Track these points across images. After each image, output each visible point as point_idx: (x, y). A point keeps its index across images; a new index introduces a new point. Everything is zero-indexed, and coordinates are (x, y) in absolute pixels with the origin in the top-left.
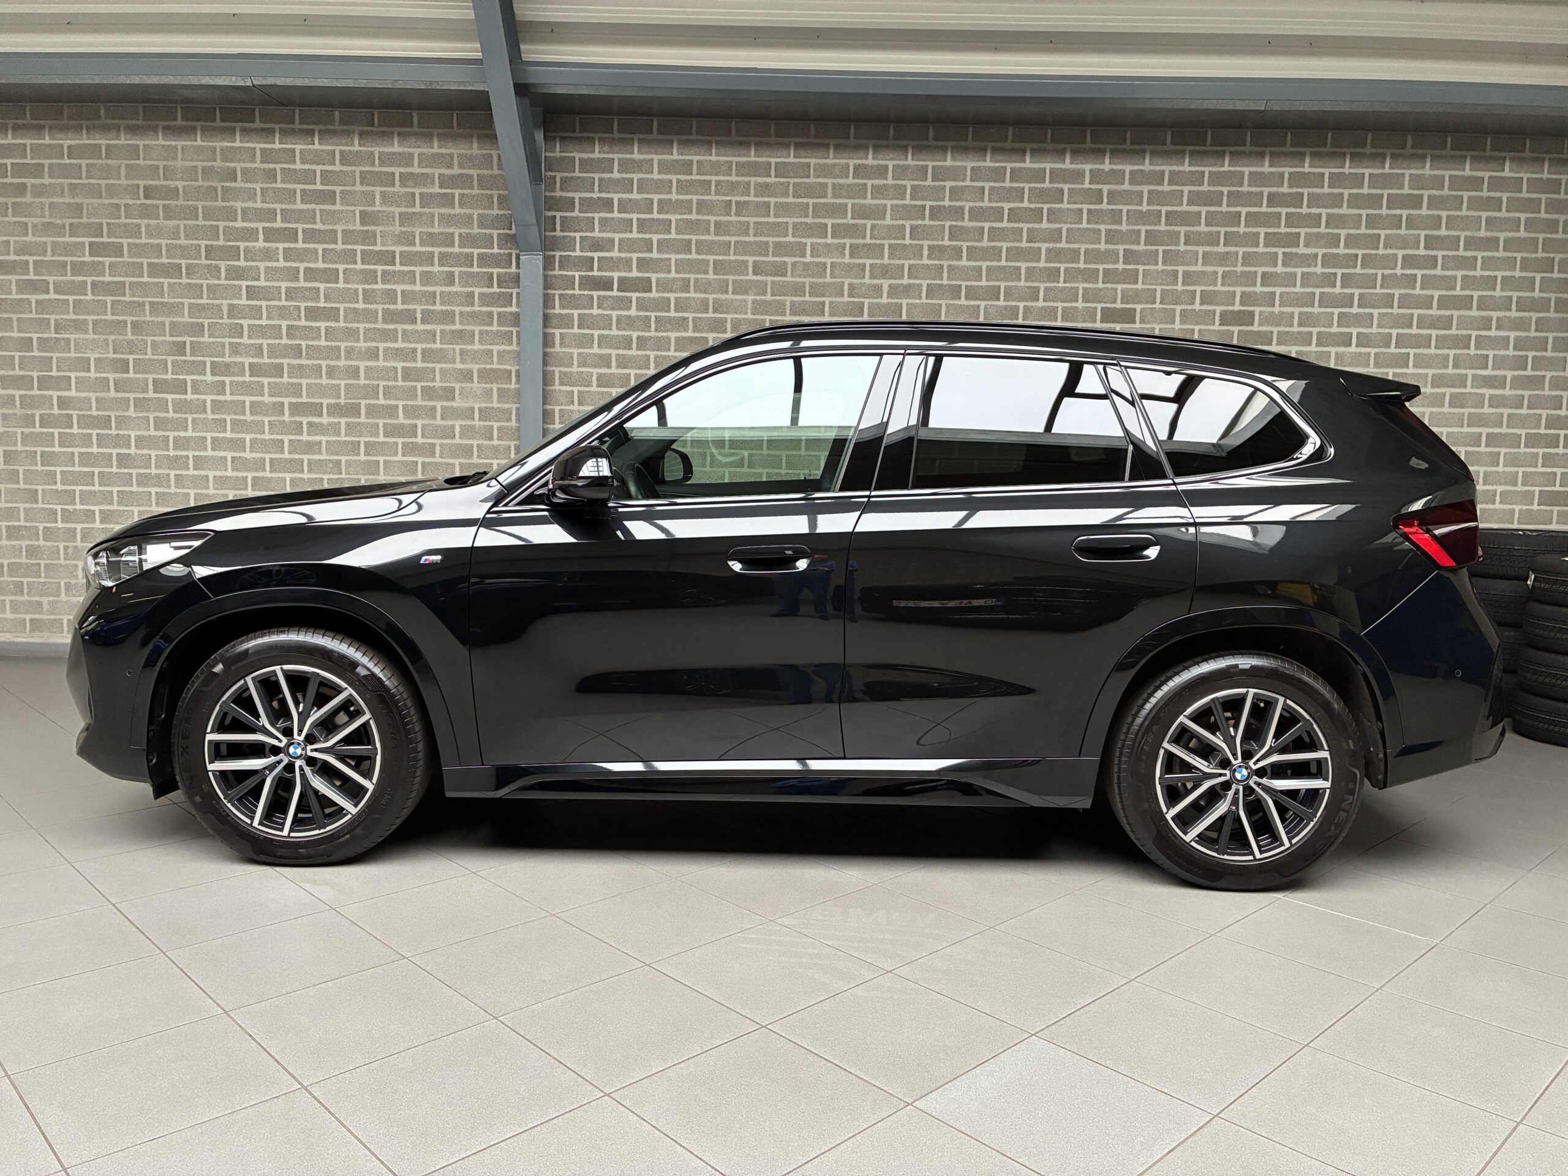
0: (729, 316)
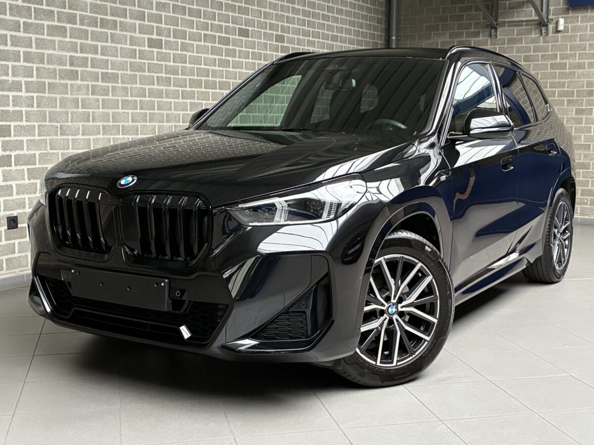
0: (78, 13)
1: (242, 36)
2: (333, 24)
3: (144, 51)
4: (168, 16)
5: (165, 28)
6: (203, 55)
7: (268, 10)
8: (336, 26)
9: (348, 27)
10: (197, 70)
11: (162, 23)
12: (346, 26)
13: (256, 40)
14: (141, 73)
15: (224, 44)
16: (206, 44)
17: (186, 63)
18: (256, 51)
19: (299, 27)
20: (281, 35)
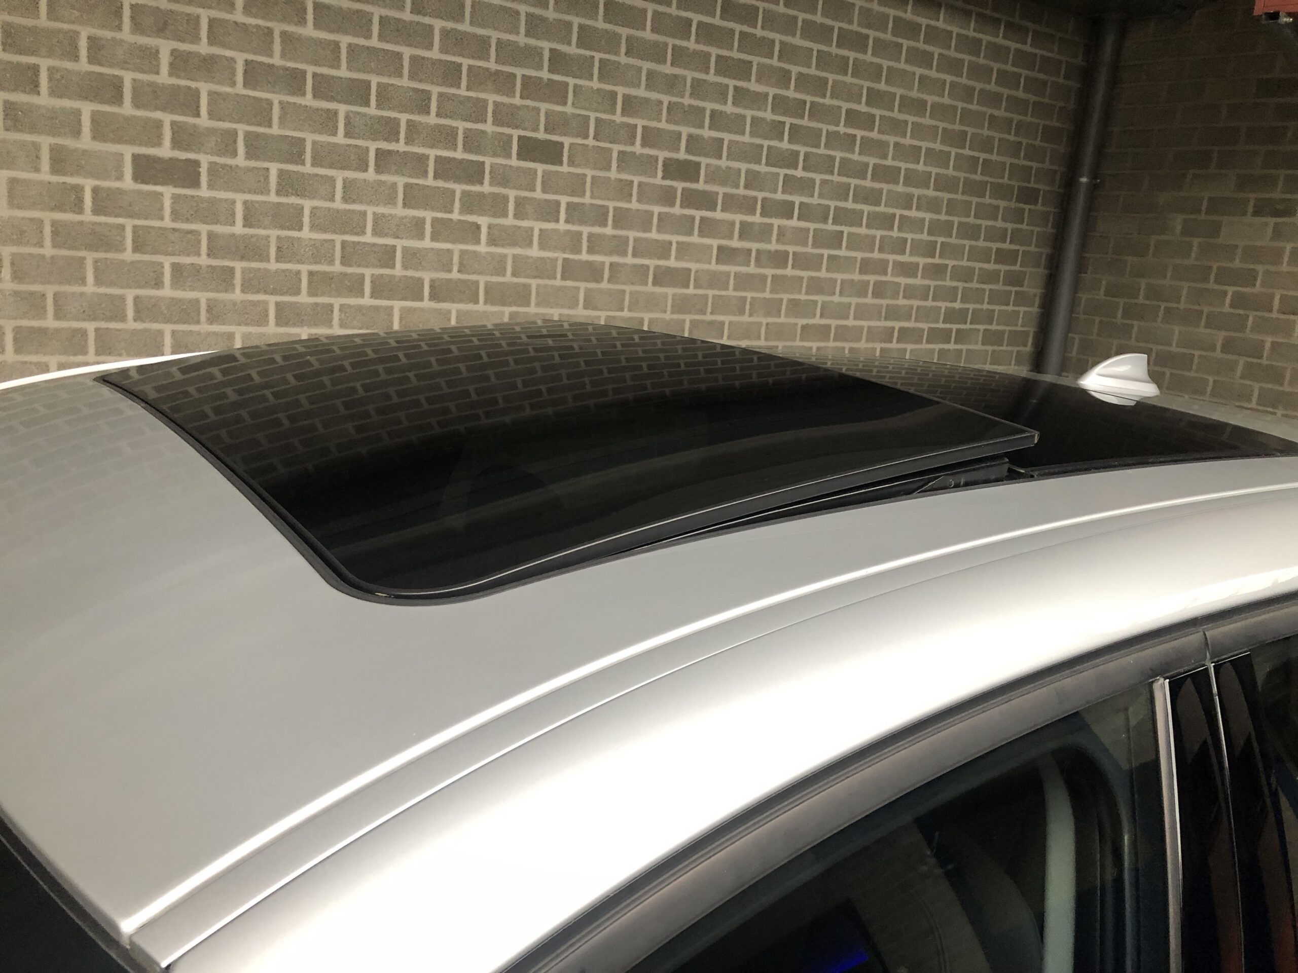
1: (534, 161)
2: (884, 137)
3: (120, 191)
4: (228, 94)
5: (212, 131)
6: (370, 210)
7: (641, 92)
8: (896, 144)
9: (938, 146)
10: (343, 248)
11: (198, 115)
12: (931, 145)
13: (589, 173)
14: (101, 255)
15: (457, 180)
16: (384, 177)
17: (300, 228)
18: (587, 200)
19: (758, 141)
20: (687, 162)
